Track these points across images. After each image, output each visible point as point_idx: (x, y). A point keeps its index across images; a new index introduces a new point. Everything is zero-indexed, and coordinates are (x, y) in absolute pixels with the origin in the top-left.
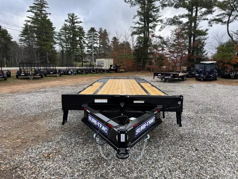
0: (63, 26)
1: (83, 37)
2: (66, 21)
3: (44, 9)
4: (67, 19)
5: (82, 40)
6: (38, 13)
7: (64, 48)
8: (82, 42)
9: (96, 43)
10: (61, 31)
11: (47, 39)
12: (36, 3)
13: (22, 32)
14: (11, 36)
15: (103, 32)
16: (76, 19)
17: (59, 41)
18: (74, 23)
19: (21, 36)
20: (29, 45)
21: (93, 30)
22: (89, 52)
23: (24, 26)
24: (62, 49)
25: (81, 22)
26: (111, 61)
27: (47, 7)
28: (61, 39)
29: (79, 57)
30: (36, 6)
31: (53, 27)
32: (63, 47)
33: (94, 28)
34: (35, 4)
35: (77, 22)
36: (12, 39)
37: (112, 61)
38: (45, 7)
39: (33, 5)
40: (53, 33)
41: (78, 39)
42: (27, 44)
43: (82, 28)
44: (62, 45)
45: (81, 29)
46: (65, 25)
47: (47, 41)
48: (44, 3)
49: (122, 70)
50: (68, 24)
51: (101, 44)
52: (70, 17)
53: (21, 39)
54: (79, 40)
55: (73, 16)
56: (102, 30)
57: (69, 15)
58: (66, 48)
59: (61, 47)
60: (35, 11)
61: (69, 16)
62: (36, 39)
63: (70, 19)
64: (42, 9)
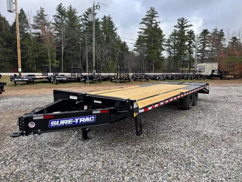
0: (172, 32)
1: (192, 41)
2: (175, 26)
3: (154, 18)
4: (176, 25)
5: (191, 44)
6: (149, 23)
7: (172, 54)
8: (192, 46)
9: (208, 46)
10: (170, 38)
11: (154, 47)
12: (148, 14)
13: (136, 43)
14: (128, 47)
15: (218, 33)
16: (186, 23)
17: (168, 48)
18: (183, 28)
19: (135, 47)
20: (141, 54)
21: (205, 32)
22: (198, 57)
23: (138, 37)
24: (169, 55)
25: (191, 25)
26: (215, 66)
27: (157, 17)
28: (170, 45)
29: (187, 62)
30: (148, 17)
31: (163, 34)
32: (170, 53)
33: (207, 30)
34: (146, 15)
35: (186, 26)
36: (129, 49)
37: (217, 66)
38: (156, 17)
39: (146, 17)
40: (162, 41)
41: (187, 43)
42: (139, 53)
43: (193, 31)
44: (170, 51)
45: (191, 33)
46: (175, 31)
47: (154, 48)
48: (154, 14)
49: (230, 77)
50: (178, 29)
51: (214, 47)
52: (180, 22)
53: (135, 49)
54: (189, 45)
55: (182, 20)
56: (217, 31)
57: (179, 20)
58: (173, 54)
59: (169, 54)
60: (146, 22)
61: (178, 22)
62: (146, 48)
63: (179, 24)
64: (153, 19)
